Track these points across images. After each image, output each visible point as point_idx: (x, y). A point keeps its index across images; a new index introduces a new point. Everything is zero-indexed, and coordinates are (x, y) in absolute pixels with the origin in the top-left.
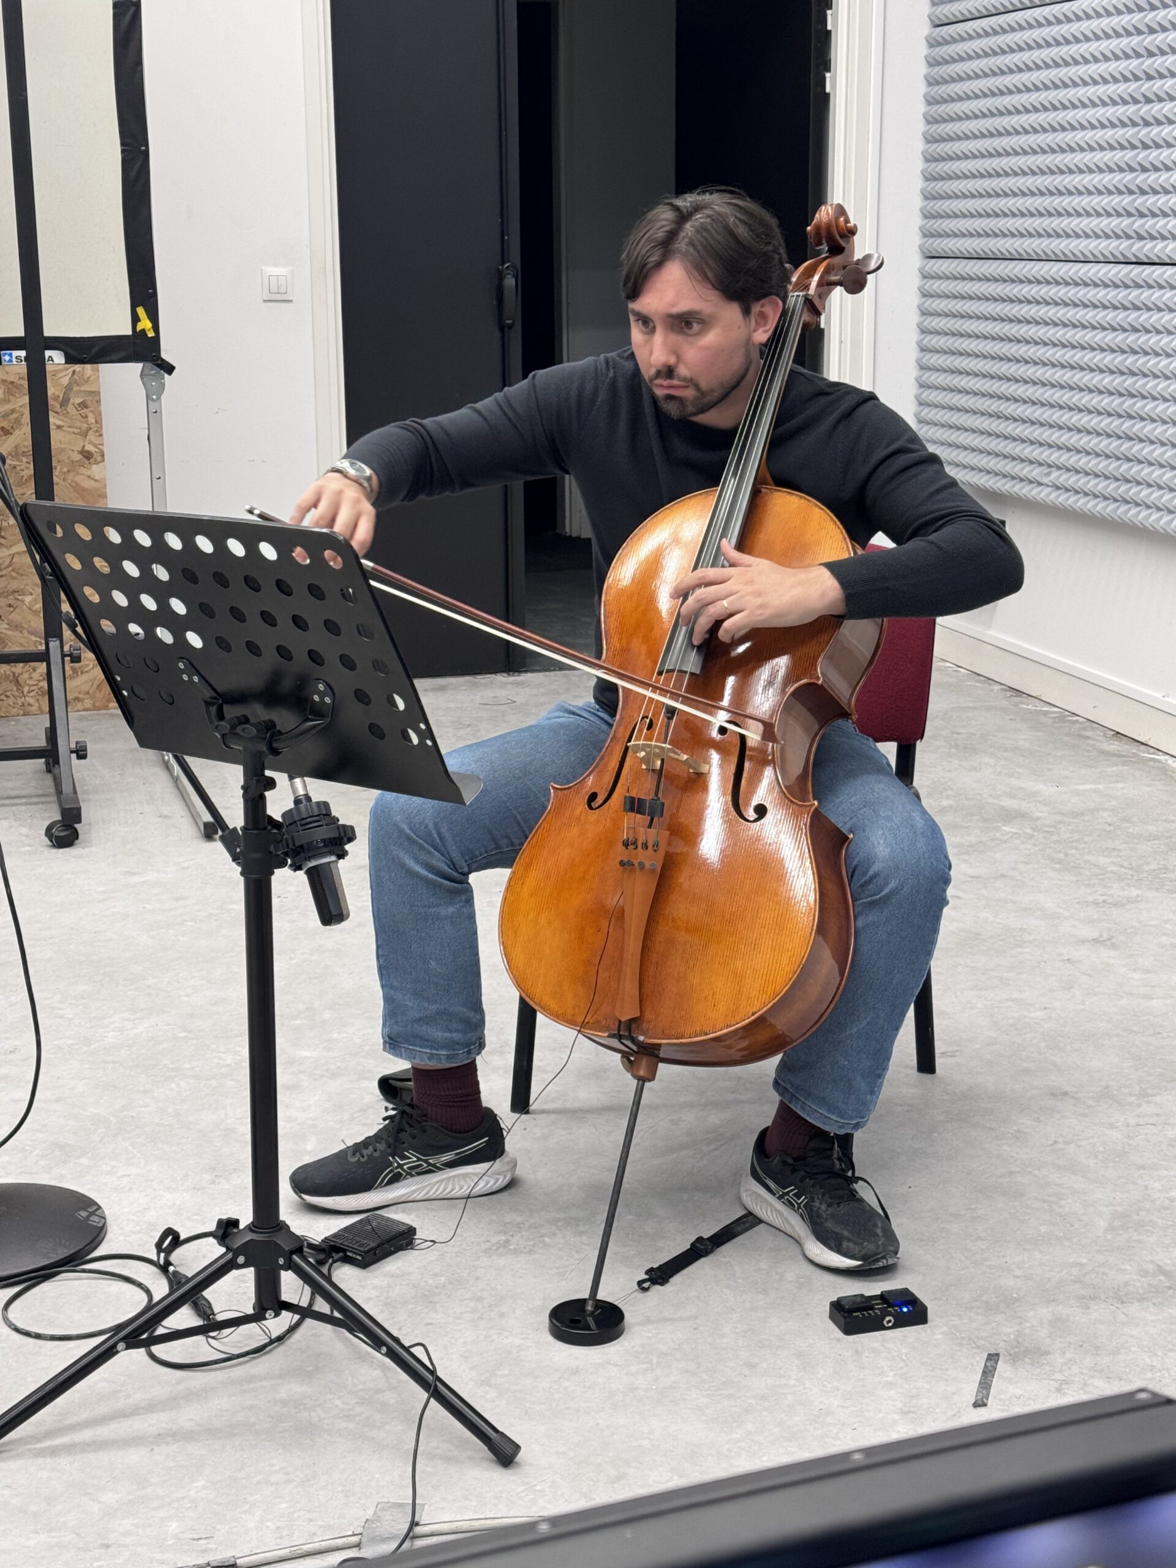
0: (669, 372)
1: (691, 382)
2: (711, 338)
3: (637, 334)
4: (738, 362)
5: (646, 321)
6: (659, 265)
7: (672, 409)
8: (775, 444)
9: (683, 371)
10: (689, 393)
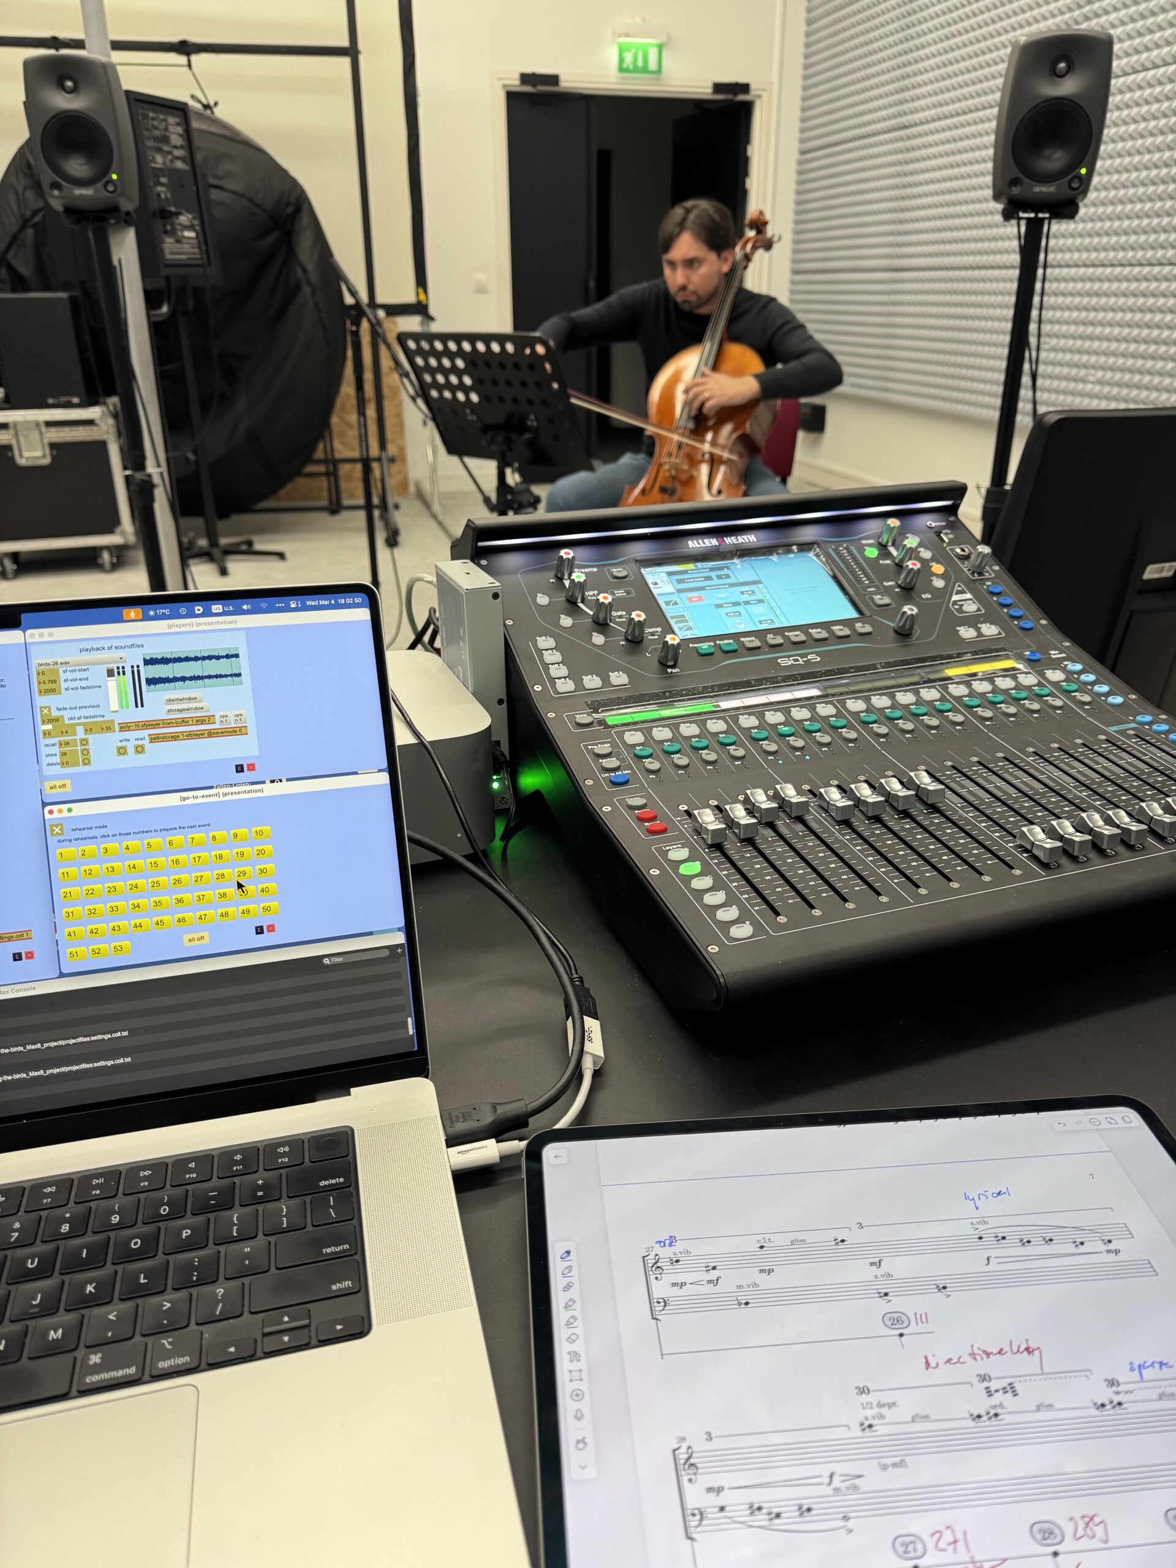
0: (684, 288)
1: (695, 293)
2: (704, 270)
3: (667, 271)
4: (714, 282)
5: (672, 264)
6: (679, 234)
7: (686, 307)
8: (732, 320)
9: (691, 287)
10: (693, 298)
